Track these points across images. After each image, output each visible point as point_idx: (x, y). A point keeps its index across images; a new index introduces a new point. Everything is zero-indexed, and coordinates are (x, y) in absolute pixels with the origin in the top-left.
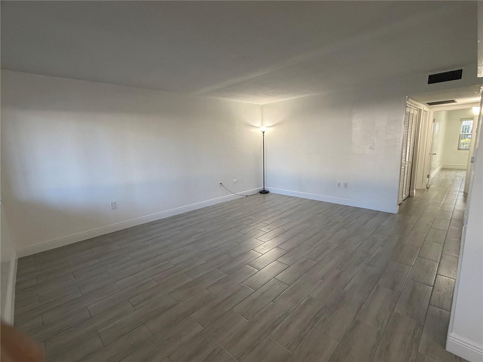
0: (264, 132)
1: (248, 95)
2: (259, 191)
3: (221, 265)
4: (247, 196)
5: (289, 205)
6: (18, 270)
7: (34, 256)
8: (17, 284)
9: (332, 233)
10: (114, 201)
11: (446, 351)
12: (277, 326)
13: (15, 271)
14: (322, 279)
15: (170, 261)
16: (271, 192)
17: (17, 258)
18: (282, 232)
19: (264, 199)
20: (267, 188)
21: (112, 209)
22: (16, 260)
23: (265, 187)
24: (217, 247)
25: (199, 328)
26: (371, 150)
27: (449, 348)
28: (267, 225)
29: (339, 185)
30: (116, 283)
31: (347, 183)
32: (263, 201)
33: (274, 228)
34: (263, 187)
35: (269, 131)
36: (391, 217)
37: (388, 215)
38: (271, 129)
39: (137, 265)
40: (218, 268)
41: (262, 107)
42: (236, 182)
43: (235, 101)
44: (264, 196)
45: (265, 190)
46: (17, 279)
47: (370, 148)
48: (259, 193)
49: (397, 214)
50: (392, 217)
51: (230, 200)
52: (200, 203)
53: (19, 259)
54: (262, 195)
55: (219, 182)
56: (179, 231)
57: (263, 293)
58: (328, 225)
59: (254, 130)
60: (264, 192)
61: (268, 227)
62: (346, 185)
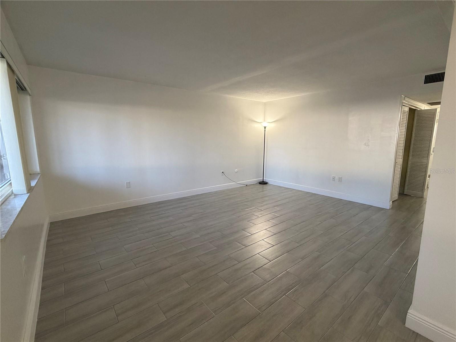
0: (265, 128)
1: (251, 93)
2: (259, 182)
3: (213, 240)
4: (247, 185)
5: (284, 195)
6: (50, 231)
7: (63, 222)
8: (48, 241)
9: (320, 222)
10: (129, 182)
11: (405, 327)
12: (252, 291)
13: (47, 231)
14: (302, 259)
15: (170, 233)
16: (270, 183)
17: (50, 222)
18: (272, 217)
19: (263, 189)
20: (266, 179)
21: (127, 188)
22: (49, 223)
23: (264, 178)
24: (212, 225)
25: (186, 286)
26: (366, 147)
27: (408, 324)
28: (261, 211)
29: (334, 179)
30: (124, 246)
31: (342, 177)
32: (261, 190)
33: (266, 214)
34: (263, 178)
35: (270, 127)
36: (382, 212)
37: (380, 209)
38: (273, 125)
39: (142, 234)
40: (211, 242)
41: (265, 104)
42: (237, 172)
43: (239, 98)
44: (263, 187)
45: (264, 181)
46: (48, 237)
47: (365, 144)
48: (258, 184)
49: (389, 209)
50: (384, 211)
51: (231, 188)
52: (203, 188)
53: (51, 223)
54: (261, 186)
55: (222, 171)
56: (181, 211)
57: (246, 265)
58: (318, 214)
59: (256, 125)
60: (263, 183)
61: (262, 212)
62: (340, 180)
